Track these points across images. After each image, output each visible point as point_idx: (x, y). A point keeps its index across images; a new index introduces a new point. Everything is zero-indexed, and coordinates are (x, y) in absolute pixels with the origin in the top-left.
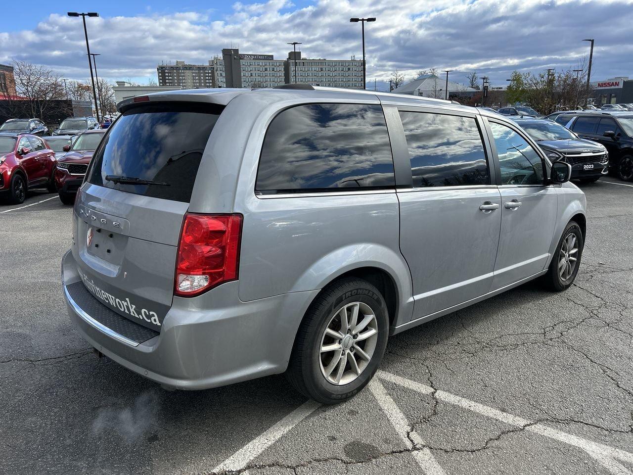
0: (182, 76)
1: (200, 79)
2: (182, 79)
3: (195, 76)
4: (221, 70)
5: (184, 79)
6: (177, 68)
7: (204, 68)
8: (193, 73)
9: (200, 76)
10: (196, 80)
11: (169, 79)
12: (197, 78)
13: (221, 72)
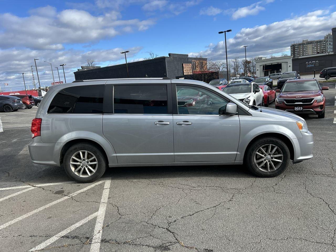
0: (306, 48)
1: (317, 48)
2: (306, 50)
3: (314, 47)
4: (330, 41)
5: (307, 50)
6: (303, 44)
7: (321, 41)
8: (313, 45)
9: (317, 47)
10: (315, 49)
11: (297, 51)
12: (315, 48)
13: (330, 42)
